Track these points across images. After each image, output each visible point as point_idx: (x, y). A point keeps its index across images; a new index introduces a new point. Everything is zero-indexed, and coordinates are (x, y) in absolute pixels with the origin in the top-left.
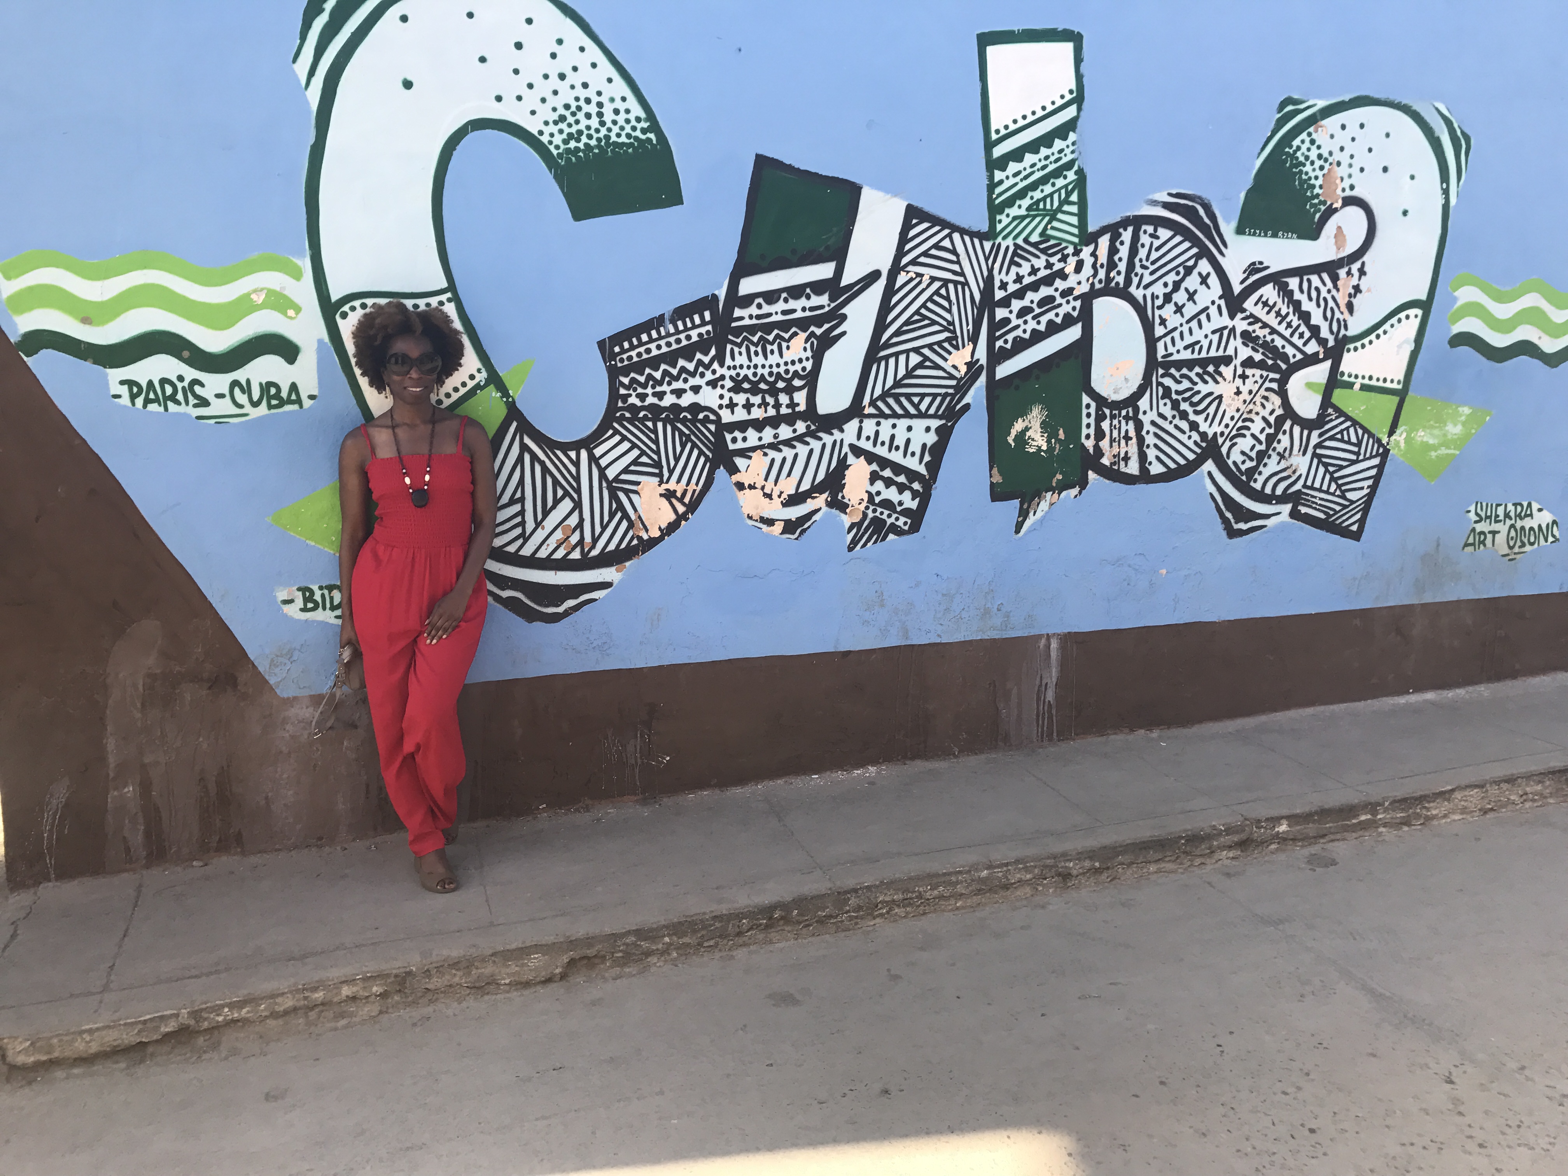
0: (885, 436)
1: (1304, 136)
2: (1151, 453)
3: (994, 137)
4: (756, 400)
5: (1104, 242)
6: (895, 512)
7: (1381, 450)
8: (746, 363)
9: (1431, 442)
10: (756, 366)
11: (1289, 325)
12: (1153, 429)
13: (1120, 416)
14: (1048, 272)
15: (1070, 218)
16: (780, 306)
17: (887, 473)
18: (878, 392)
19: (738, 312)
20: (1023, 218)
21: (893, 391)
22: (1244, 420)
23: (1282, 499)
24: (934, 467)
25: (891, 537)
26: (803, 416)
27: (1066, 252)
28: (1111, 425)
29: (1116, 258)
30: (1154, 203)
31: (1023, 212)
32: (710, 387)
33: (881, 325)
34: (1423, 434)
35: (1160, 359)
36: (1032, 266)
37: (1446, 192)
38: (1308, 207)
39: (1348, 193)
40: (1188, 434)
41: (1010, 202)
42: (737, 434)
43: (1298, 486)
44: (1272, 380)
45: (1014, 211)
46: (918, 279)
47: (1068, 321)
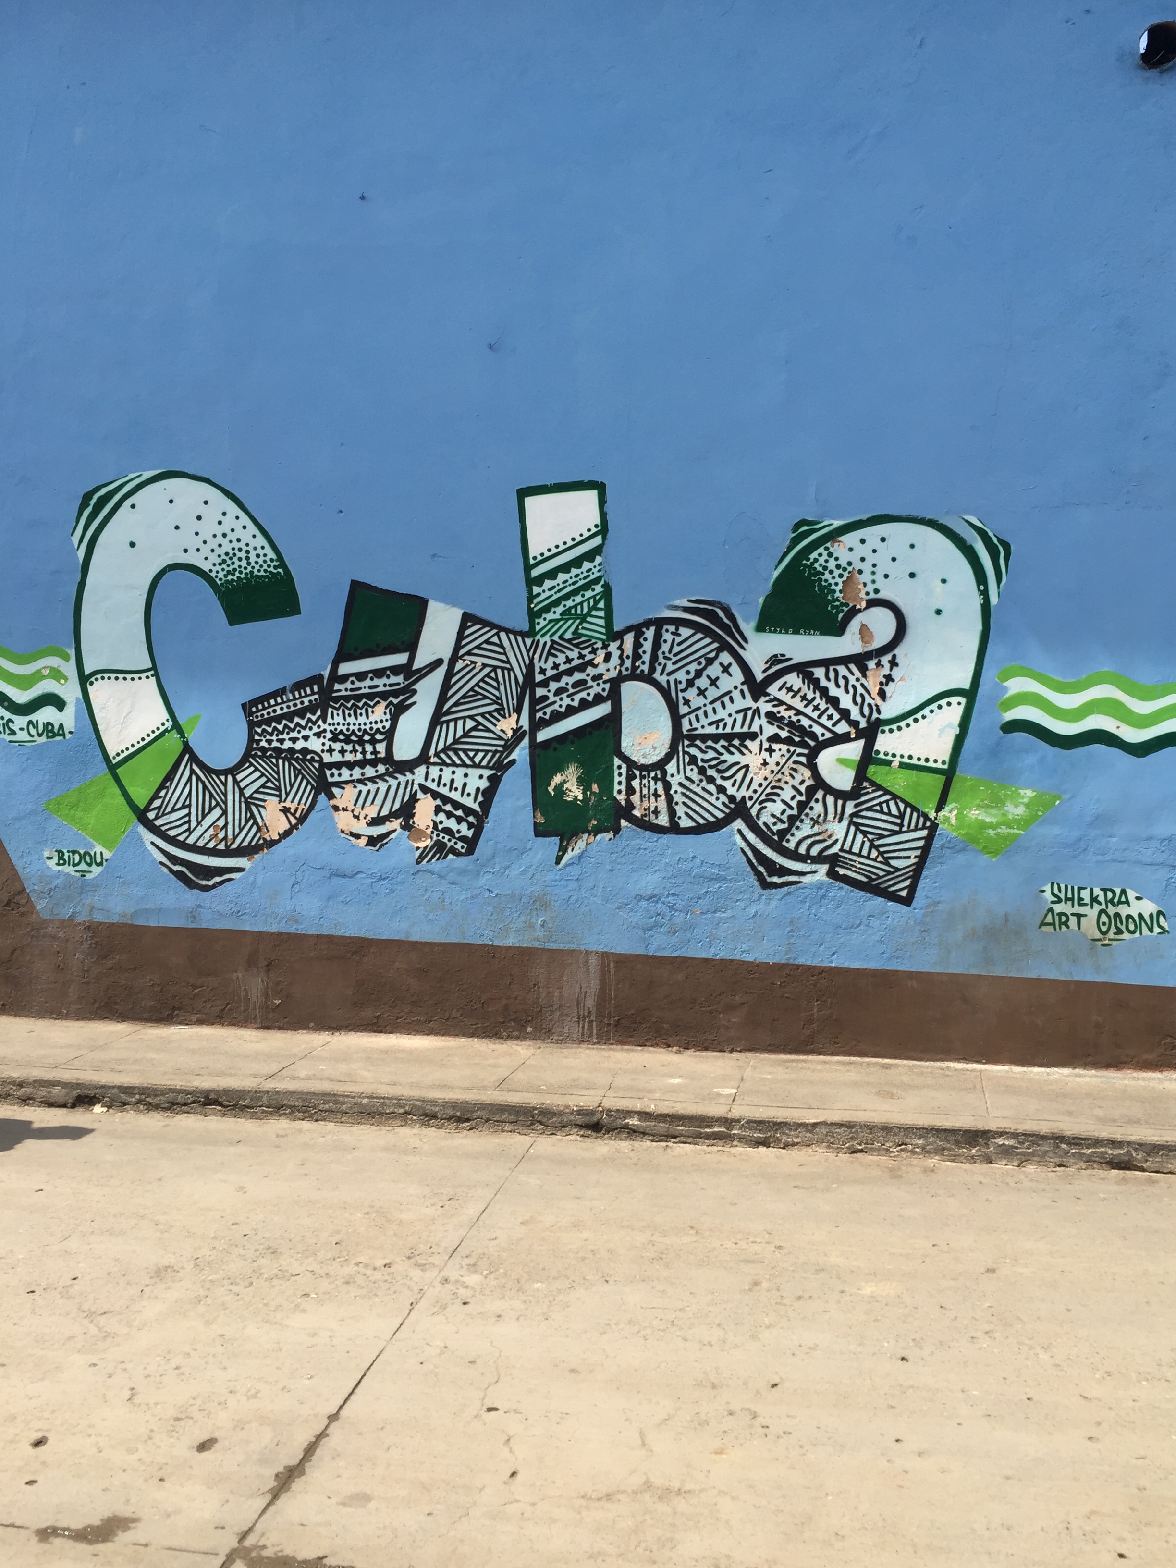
0: (446, 779)
1: (821, 550)
2: (680, 810)
3: (532, 562)
4: (348, 748)
5: (629, 639)
6: (454, 837)
7: (928, 824)
8: (342, 721)
9: (988, 820)
10: (349, 724)
11: (816, 708)
12: (680, 789)
13: (649, 776)
14: (581, 661)
15: (598, 621)
16: (368, 682)
17: (448, 807)
18: (441, 746)
19: (337, 687)
20: (557, 621)
21: (453, 747)
22: (773, 788)
23: (819, 859)
24: (486, 805)
25: (450, 856)
26: (384, 761)
27: (595, 646)
28: (641, 783)
29: (640, 651)
30: (676, 608)
31: (557, 616)
32: (316, 737)
33: (443, 698)
34: (977, 812)
35: (685, 732)
36: (567, 657)
37: (985, 594)
38: (829, 608)
39: (872, 596)
40: (716, 795)
41: (547, 609)
42: (334, 771)
43: (835, 849)
44: (799, 755)
45: (550, 616)
46: (473, 666)
47: (599, 699)
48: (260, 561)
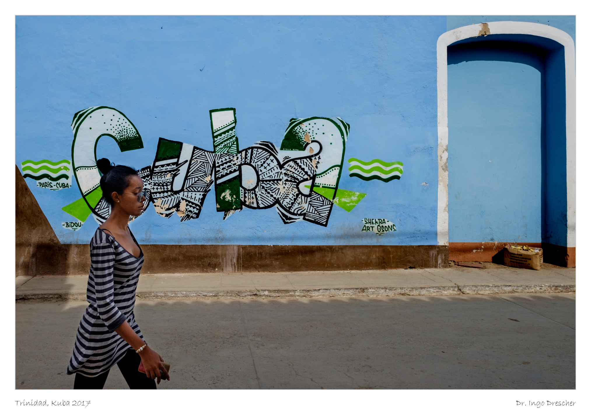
0: (189, 196)
1: (298, 127)
2: (260, 202)
3: (214, 131)
4: (159, 187)
5: (244, 153)
6: (192, 213)
7: (331, 203)
8: (157, 179)
9: (347, 201)
10: (159, 180)
11: (298, 171)
12: (260, 196)
13: (250, 193)
14: (230, 160)
15: (234, 148)
16: (165, 168)
17: (190, 204)
18: (188, 186)
19: (155, 169)
20: (222, 148)
21: (191, 186)
22: (287, 195)
23: (300, 215)
24: (202, 203)
25: (191, 219)
26: (170, 191)
27: (234, 155)
28: (248, 195)
29: (247, 156)
30: (257, 144)
31: (222, 147)
32: (149, 185)
33: (188, 172)
34: (344, 199)
35: (261, 180)
36: (225, 159)
37: (343, 138)
38: (301, 143)
39: (313, 139)
40: (270, 197)
41: (219, 145)
42: (155, 194)
43: (305, 212)
44: (294, 185)
45: (220, 147)
46: (197, 162)
47: (235, 171)
48: (131, 132)
